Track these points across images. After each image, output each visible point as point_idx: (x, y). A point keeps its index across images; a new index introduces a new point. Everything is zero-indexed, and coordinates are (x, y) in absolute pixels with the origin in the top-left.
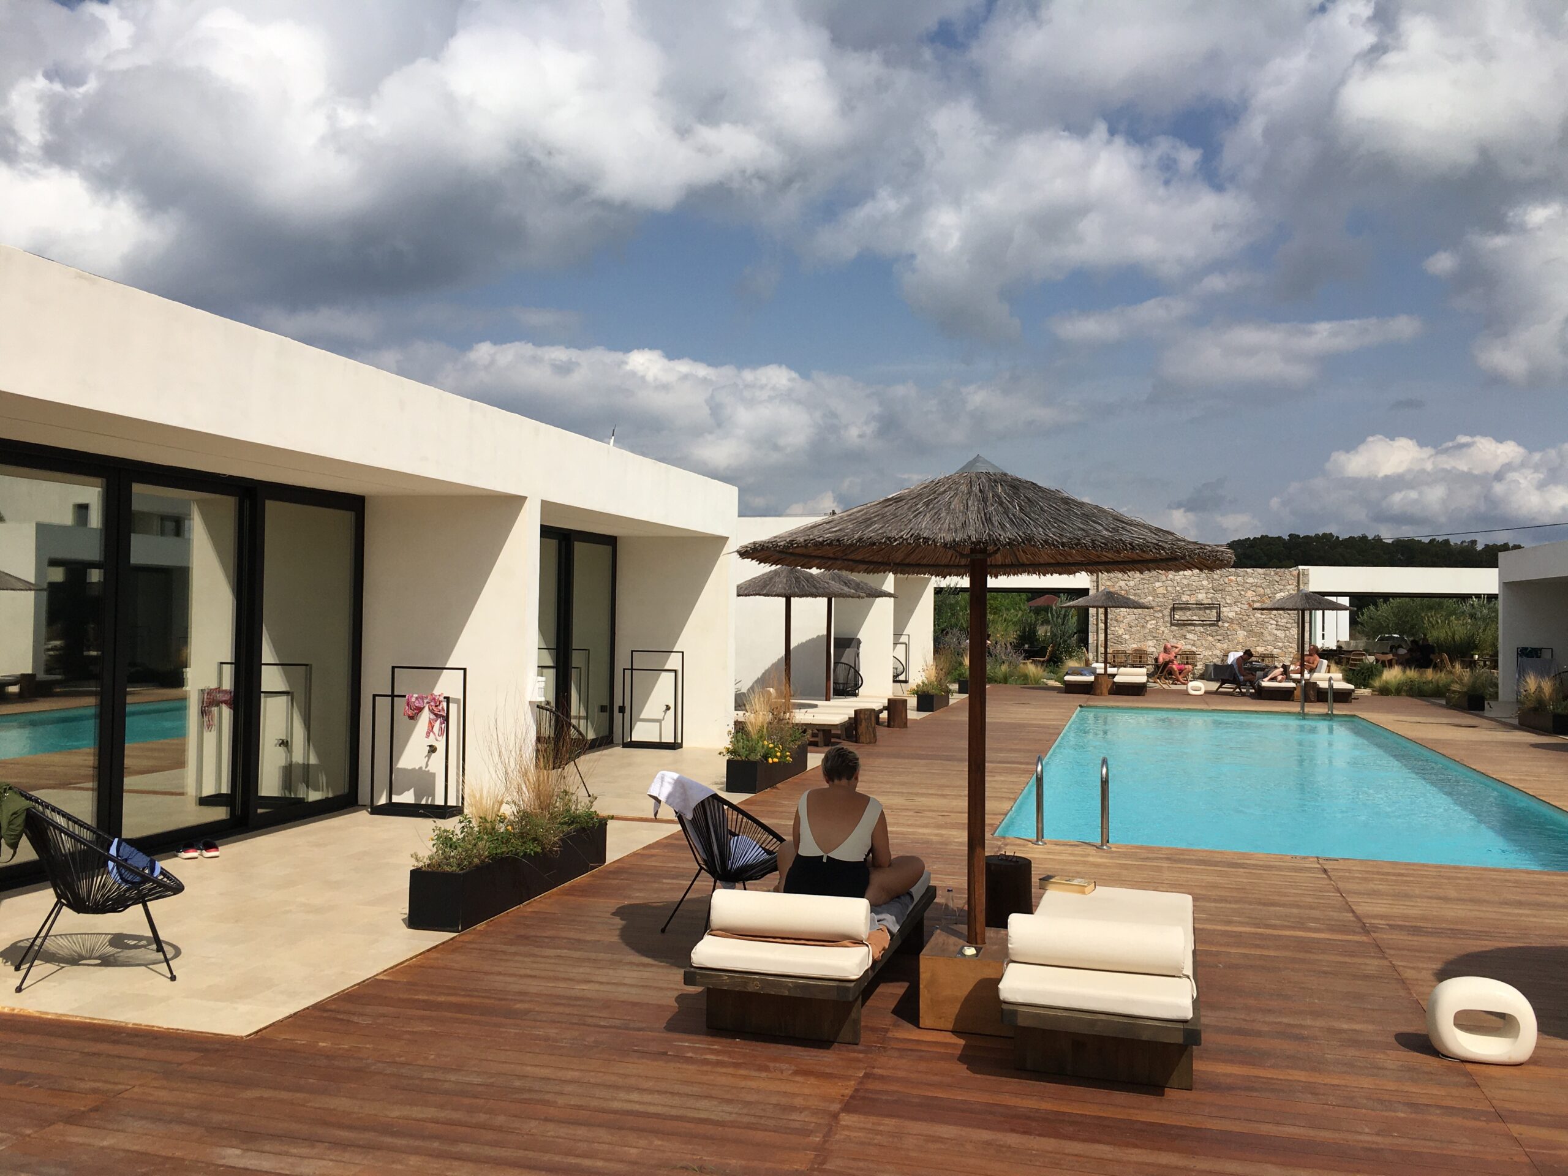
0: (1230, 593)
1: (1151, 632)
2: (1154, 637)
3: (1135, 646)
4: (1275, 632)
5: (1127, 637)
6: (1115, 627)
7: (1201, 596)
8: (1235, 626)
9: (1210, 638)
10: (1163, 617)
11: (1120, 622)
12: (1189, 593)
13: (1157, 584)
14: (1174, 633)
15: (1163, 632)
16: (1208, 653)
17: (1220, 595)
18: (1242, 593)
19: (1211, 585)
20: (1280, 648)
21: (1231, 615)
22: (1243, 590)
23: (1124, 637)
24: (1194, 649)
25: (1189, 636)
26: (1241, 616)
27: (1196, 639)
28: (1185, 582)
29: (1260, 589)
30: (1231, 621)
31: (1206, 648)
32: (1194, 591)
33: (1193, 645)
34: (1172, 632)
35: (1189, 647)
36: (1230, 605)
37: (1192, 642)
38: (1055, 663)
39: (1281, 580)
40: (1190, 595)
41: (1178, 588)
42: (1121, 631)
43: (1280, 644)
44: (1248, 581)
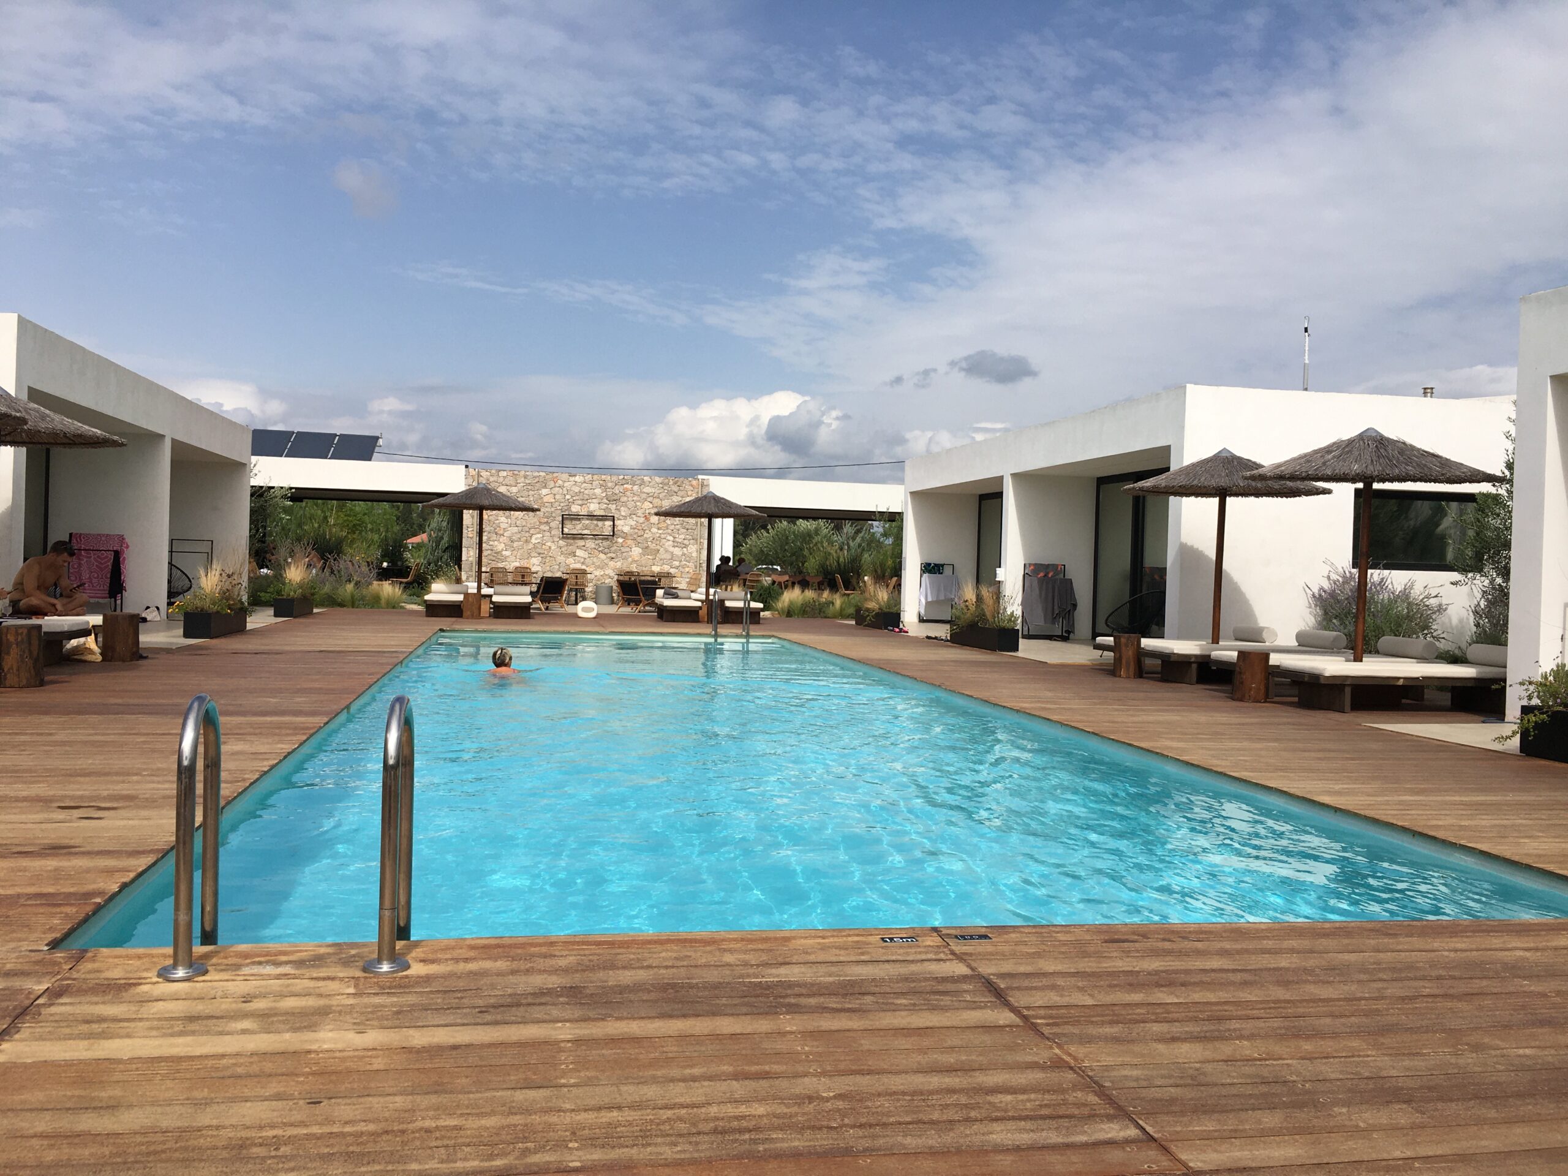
0: (625, 504)
1: (535, 547)
2: (539, 554)
3: (517, 564)
4: (671, 549)
5: (507, 553)
6: (494, 541)
7: (594, 507)
8: (629, 542)
9: (602, 556)
10: (550, 531)
11: (501, 535)
12: (580, 502)
13: (544, 491)
14: (563, 549)
15: (550, 548)
16: (598, 573)
17: (614, 506)
18: (638, 504)
19: (604, 495)
20: (677, 568)
21: (626, 529)
22: (639, 501)
23: (504, 553)
24: (584, 567)
25: (579, 553)
26: (636, 531)
27: (586, 556)
28: (577, 489)
29: (657, 500)
30: (625, 536)
31: (598, 567)
32: (586, 500)
33: (583, 563)
34: (561, 548)
35: (578, 566)
36: (625, 517)
37: (582, 560)
38: (419, 584)
39: (679, 490)
40: (581, 505)
41: (568, 497)
42: (501, 547)
43: (677, 563)
44: (644, 490)
